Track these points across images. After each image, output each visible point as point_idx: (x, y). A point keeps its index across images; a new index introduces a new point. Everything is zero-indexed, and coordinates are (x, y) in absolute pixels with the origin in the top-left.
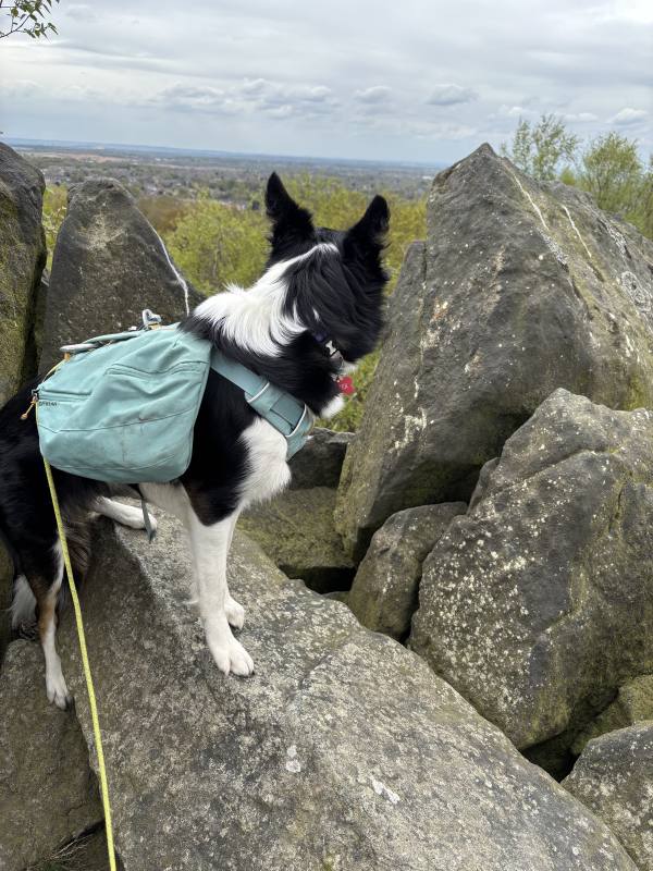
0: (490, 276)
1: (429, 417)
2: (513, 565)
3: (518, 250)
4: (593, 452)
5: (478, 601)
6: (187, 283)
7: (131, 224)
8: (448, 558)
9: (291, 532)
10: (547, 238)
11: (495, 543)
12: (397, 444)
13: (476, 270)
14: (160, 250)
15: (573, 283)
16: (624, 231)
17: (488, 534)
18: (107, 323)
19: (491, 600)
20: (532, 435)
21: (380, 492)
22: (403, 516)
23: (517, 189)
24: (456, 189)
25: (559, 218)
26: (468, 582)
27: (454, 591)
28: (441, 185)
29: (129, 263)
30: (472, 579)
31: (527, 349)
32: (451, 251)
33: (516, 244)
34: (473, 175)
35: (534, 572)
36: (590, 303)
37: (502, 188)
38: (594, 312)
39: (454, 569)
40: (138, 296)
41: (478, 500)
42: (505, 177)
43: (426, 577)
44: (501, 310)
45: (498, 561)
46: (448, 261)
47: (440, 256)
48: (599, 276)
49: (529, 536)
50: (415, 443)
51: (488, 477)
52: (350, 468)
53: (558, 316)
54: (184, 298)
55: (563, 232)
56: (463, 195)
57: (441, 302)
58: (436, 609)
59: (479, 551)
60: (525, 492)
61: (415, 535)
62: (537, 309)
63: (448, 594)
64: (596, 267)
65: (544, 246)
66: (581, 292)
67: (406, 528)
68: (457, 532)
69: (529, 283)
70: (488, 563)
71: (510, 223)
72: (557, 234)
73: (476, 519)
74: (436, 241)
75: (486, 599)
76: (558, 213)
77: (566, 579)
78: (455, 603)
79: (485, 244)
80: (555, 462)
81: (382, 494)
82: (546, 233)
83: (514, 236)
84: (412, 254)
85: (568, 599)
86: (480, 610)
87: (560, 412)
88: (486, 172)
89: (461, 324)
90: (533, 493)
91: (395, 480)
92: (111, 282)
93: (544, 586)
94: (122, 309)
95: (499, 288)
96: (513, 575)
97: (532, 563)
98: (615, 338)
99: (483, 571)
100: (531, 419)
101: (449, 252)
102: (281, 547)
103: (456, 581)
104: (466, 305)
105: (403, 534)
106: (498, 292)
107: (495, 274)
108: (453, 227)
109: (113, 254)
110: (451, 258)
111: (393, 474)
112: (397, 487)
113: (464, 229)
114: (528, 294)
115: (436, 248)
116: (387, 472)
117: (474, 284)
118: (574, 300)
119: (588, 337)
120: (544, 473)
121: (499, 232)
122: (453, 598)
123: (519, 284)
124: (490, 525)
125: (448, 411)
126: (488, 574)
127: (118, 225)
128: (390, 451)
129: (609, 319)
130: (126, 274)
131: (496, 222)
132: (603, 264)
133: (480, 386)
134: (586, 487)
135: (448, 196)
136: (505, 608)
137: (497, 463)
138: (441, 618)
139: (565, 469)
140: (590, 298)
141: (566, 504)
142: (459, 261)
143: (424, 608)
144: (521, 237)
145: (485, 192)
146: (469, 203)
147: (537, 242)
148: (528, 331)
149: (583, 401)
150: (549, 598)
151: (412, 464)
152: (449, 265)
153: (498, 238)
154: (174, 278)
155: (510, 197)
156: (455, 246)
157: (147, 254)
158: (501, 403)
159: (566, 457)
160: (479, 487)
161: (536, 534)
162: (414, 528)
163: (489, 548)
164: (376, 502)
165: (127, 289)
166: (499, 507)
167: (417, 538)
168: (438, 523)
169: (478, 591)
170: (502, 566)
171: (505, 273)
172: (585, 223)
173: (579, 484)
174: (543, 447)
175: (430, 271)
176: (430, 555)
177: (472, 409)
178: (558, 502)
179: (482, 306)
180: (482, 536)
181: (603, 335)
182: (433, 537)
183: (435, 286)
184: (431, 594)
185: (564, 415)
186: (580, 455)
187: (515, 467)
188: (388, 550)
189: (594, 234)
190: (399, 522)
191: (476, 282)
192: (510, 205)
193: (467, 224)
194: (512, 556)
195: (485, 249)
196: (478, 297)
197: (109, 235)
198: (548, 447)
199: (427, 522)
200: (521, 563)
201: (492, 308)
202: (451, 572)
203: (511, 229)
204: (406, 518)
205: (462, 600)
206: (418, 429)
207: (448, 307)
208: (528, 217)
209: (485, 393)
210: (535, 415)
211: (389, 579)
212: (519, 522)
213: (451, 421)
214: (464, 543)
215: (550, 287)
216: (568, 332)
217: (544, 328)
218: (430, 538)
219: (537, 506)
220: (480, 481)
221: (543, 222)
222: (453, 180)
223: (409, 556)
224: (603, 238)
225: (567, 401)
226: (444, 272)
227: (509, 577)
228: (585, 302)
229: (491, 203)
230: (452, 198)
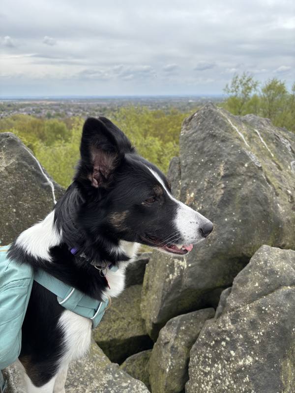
0: (217, 179)
1: (188, 262)
2: (244, 361)
3: (232, 162)
4: (289, 287)
5: (225, 383)
6: (54, 183)
7: (20, 156)
8: (204, 350)
9: (117, 317)
10: (248, 153)
11: (232, 345)
12: (171, 276)
13: (209, 175)
14: (37, 167)
15: (266, 176)
16: (288, 137)
17: (228, 339)
18: (7, 210)
19: (232, 382)
20: (249, 276)
21: (162, 305)
22: (176, 321)
23: (230, 126)
24: (195, 128)
25: (254, 137)
26: (218, 369)
27: (209, 372)
28: (187, 125)
29: (19, 177)
30: (220, 367)
31: (242, 221)
32: (194, 163)
33: (231, 159)
34: (204, 120)
35: (259, 368)
36: (276, 186)
37: (221, 127)
38: (279, 191)
39: (209, 358)
40: (25, 194)
41: (220, 315)
42: (222, 120)
43: (192, 361)
44: (225, 199)
45: (235, 357)
46: (193, 169)
47: (188, 166)
48: (279, 168)
49: (253, 343)
50: (181, 276)
51: (225, 301)
52: (148, 280)
53: (259, 199)
54: (52, 192)
55: (257, 145)
56: (199, 132)
57: (190, 193)
58: (200, 383)
59: (223, 349)
60: (248, 313)
61: (185, 332)
62: (247, 197)
63: (206, 374)
64: (277, 162)
65: (247, 158)
66: (271, 180)
67: (178, 329)
68: (208, 334)
69: (240, 181)
70: (229, 358)
71: (226, 147)
72: (254, 148)
73: (219, 328)
74: (185, 157)
75: (229, 382)
76: (253, 135)
77: (279, 371)
78: (210, 381)
79: (213, 159)
80: (266, 295)
81: (164, 305)
82: (248, 150)
83: (229, 154)
84: (172, 164)
85: (282, 384)
86: (226, 388)
87: (266, 262)
88: (211, 118)
89: (202, 206)
90: (253, 315)
91: (171, 298)
92: (8, 187)
93: (265, 377)
94: (15, 202)
95: (223, 186)
96: (245, 368)
97: (256, 361)
98: (292, 205)
99: (226, 363)
100: (248, 265)
101: (193, 164)
102: (111, 327)
103: (211, 366)
104: (204, 196)
105: (177, 333)
106: (222, 188)
107: (220, 178)
108: (194, 149)
109: (9, 173)
110: (194, 167)
111: (169, 294)
112: (172, 301)
113: (201, 150)
114: (240, 188)
115: (186, 162)
116: (166, 293)
117: (208, 183)
118: (267, 186)
119: (277, 207)
120: (259, 301)
121: (221, 153)
122: (209, 377)
123: (235, 183)
124: (228, 333)
125: (198, 259)
126: (229, 365)
127: (12, 156)
128: (167, 280)
129: (288, 194)
130: (17, 183)
131: (219, 147)
132: (280, 160)
133: (216, 245)
134: (287, 314)
135: (191, 131)
136: (242, 390)
137: (230, 291)
138: (203, 389)
139: (273, 301)
140: (276, 182)
141: (275, 324)
142: (198, 169)
143: (192, 380)
144: (234, 154)
145: (211, 129)
146: (203, 136)
147: (244, 157)
148: (242, 210)
149: (278, 251)
150: (269, 385)
151: (180, 288)
152: (193, 171)
153: (220, 156)
154: (46, 181)
155: (226, 131)
156: (196, 161)
157: (29, 170)
158: (229, 253)
159: (272, 291)
160: (220, 306)
161: (258, 342)
162: (183, 328)
163: (229, 348)
164: (160, 310)
165: (18, 190)
166: (234, 322)
167: (185, 334)
168: (198, 323)
169: (224, 375)
170: (238, 362)
171: (225, 177)
172: (268, 138)
173: (282, 312)
174: (257, 285)
175: (183, 174)
176: (194, 346)
177: (212, 258)
178: (270, 323)
179: (213, 196)
180: (224, 340)
181: (285, 204)
182: (195, 332)
183: (186, 183)
184: (196, 371)
185: (269, 265)
186: (281, 290)
187: (241, 296)
188: (168, 342)
189: (273, 143)
190: (174, 325)
191: (209, 182)
192: (227, 136)
193: (202, 148)
194: (243, 356)
195: (213, 162)
196: (210, 191)
197: (7, 163)
198: (261, 285)
199: (192, 323)
200: (249, 361)
201: (220, 197)
202: (207, 360)
203: (227, 150)
204: (179, 322)
205: (214, 380)
206: (182, 268)
207: (194, 196)
208: (237, 142)
209: (219, 249)
210: (250, 263)
211: (170, 363)
212: (246, 333)
213: (201, 265)
214: (214, 342)
215: (253, 182)
216: (266, 207)
217: (252, 207)
218: (193, 333)
219: (256, 324)
220: (220, 303)
221: (246, 143)
222: (194, 123)
223: (181, 346)
224: (279, 145)
225: (269, 254)
226: (191, 176)
227: (243, 369)
228: (273, 186)
229: (215, 136)
230: (193, 133)
